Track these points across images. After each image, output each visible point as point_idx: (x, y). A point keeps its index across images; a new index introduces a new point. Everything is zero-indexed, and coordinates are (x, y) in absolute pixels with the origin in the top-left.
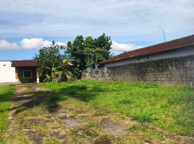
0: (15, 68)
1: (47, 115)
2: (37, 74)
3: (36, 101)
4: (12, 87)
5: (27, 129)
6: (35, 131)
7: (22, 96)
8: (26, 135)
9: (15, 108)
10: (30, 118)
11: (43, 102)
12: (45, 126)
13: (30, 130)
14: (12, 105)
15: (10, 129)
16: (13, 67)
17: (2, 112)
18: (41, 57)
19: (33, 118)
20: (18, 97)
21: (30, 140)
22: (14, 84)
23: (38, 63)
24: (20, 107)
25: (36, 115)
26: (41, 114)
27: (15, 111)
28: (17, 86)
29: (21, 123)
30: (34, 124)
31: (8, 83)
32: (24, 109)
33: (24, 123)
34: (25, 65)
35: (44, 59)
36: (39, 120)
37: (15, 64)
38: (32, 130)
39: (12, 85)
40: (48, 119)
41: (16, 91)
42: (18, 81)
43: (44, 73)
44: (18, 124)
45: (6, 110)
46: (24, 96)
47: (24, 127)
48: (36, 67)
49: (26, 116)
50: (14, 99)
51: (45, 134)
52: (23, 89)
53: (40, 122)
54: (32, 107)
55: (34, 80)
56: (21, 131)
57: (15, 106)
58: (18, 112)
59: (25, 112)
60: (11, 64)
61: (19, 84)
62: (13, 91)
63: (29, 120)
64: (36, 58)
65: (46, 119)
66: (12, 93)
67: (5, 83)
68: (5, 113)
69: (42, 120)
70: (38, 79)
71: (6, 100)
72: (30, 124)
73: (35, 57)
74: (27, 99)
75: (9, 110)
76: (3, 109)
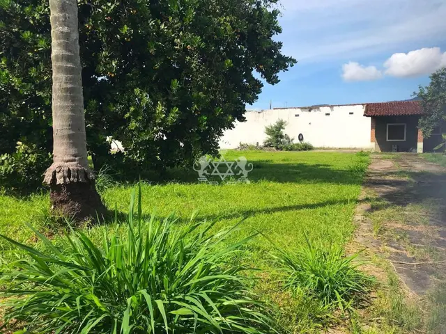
0: (370, 118)
1: (441, 229)
2: (420, 133)
3: (414, 192)
4: (363, 158)
5: (392, 247)
6: (409, 255)
7: (383, 178)
8: (390, 258)
9: (367, 199)
10: (399, 226)
11: (431, 197)
12: (435, 252)
13: (399, 251)
14: (362, 193)
15: (360, 240)
16: (367, 116)
17: (345, 204)
18: (433, 93)
19: (406, 227)
20: (373, 178)
21: (400, 272)
22: (366, 151)
23: (424, 106)
24: (378, 200)
25: (414, 224)
26: (425, 224)
27: (367, 206)
28: (371, 156)
29: (380, 232)
30: (408, 241)
31: (355, 149)
32: (387, 206)
33: (386, 234)
34: (391, 112)
35: (441, 97)
36: (421, 235)
37: (370, 110)
38: (404, 252)
39: (362, 153)
40: (442, 238)
41: (370, 167)
42: (374, 147)
43: (436, 130)
44: (374, 233)
45: (351, 200)
46: (387, 178)
47: (387, 241)
48: (416, 117)
49: (389, 221)
50: (367, 182)
51: (434, 268)
52: (384, 164)
53: (423, 240)
54: (404, 205)
55: (409, 146)
56: (380, 248)
57: (369, 196)
58: (373, 209)
59: (389, 211)
60: (364, 110)
61: (378, 153)
62: (364, 165)
63: (397, 231)
64: (420, 96)
65: (437, 236)
66: (362, 170)
67: (350, 149)
68: (349, 206)
69: (427, 236)
70: (420, 145)
71: (351, 183)
72: (398, 240)
73: (418, 91)
74: (393, 186)
75: (357, 201)
76: (346, 197)
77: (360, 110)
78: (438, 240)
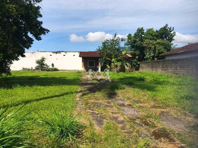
0: (81, 58)
1: (107, 100)
2: (99, 64)
3: (98, 87)
4: (79, 74)
5: (91, 110)
6: (97, 113)
7: (87, 82)
8: (90, 115)
9: (81, 91)
10: (93, 101)
11: (103, 88)
12: (105, 110)
13: (93, 111)
14: (79, 88)
15: (78, 109)
16: (80, 57)
17: (72, 94)
18: (103, 49)
19: (95, 101)
20: (83, 82)
21: (93, 120)
22: (80, 71)
23: (100, 54)
24: (85, 91)
25: (98, 100)
26: (102, 99)
27: (81, 94)
28: (83, 73)
29: (86, 104)
30: (96, 107)
31: (76, 70)
32: (88, 93)
33: (88, 105)
34: (89, 56)
35: (106, 51)
36: (101, 104)
37: (82, 55)
38: (95, 111)
39: (79, 72)
40: (108, 104)
41: (82, 78)
42: (83, 69)
43: (105, 63)
44: (84, 105)
45: (75, 92)
46: (88, 82)
47: (89, 108)
48: (99, 58)
49: (89, 99)
50: (81, 84)
51: (105, 117)
53: (101, 106)
54: (95, 92)
55: (96, 69)
56: (86, 111)
58: (83, 95)
59: (89, 95)
60: (79, 54)
61: (84, 72)
62: (79, 77)
63: (92, 103)
64: (99, 50)
65: (106, 104)
66: (79, 79)
67: (74, 70)
68: (74, 95)
69: (103, 104)
70: (100, 69)
71: (75, 84)
72: (93, 107)
73: (98, 48)
74: (91, 85)
75: (77, 92)
76: (73, 91)
77: (77, 54)
78: (106, 105)
